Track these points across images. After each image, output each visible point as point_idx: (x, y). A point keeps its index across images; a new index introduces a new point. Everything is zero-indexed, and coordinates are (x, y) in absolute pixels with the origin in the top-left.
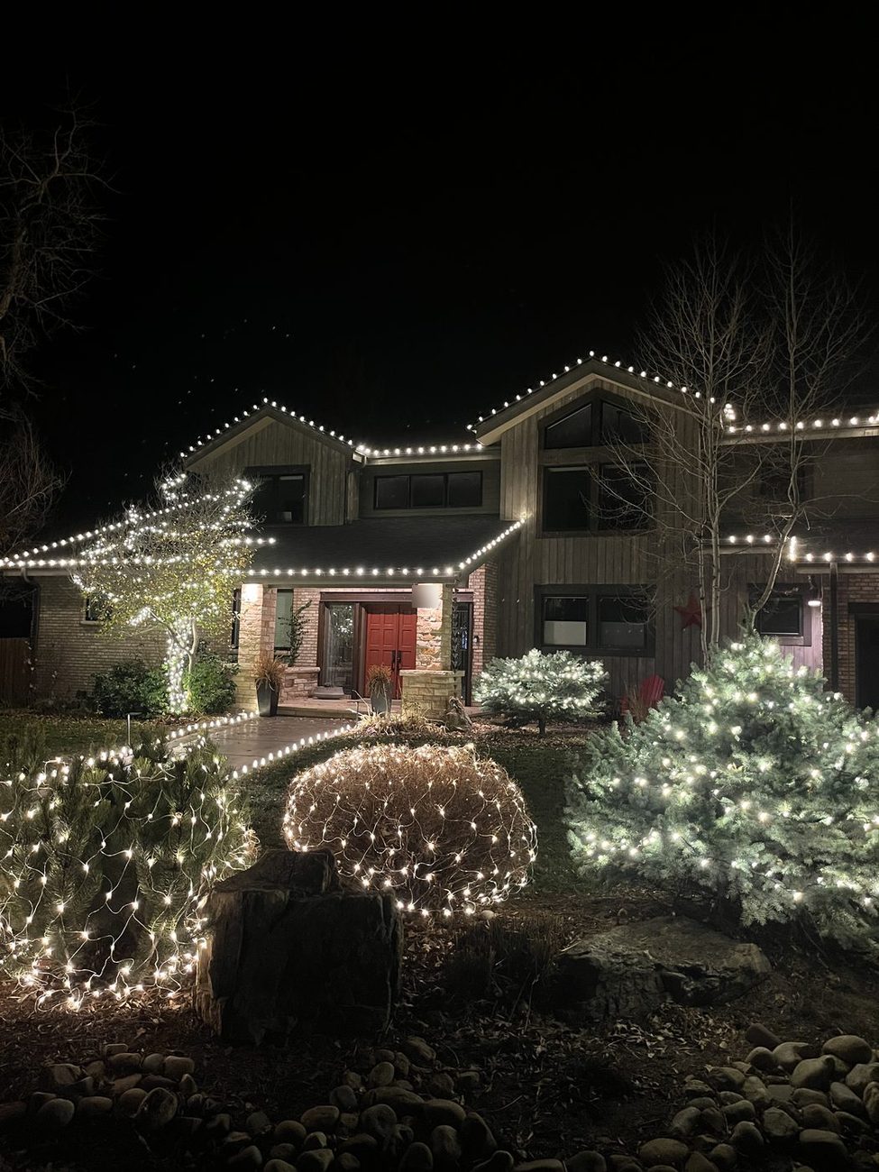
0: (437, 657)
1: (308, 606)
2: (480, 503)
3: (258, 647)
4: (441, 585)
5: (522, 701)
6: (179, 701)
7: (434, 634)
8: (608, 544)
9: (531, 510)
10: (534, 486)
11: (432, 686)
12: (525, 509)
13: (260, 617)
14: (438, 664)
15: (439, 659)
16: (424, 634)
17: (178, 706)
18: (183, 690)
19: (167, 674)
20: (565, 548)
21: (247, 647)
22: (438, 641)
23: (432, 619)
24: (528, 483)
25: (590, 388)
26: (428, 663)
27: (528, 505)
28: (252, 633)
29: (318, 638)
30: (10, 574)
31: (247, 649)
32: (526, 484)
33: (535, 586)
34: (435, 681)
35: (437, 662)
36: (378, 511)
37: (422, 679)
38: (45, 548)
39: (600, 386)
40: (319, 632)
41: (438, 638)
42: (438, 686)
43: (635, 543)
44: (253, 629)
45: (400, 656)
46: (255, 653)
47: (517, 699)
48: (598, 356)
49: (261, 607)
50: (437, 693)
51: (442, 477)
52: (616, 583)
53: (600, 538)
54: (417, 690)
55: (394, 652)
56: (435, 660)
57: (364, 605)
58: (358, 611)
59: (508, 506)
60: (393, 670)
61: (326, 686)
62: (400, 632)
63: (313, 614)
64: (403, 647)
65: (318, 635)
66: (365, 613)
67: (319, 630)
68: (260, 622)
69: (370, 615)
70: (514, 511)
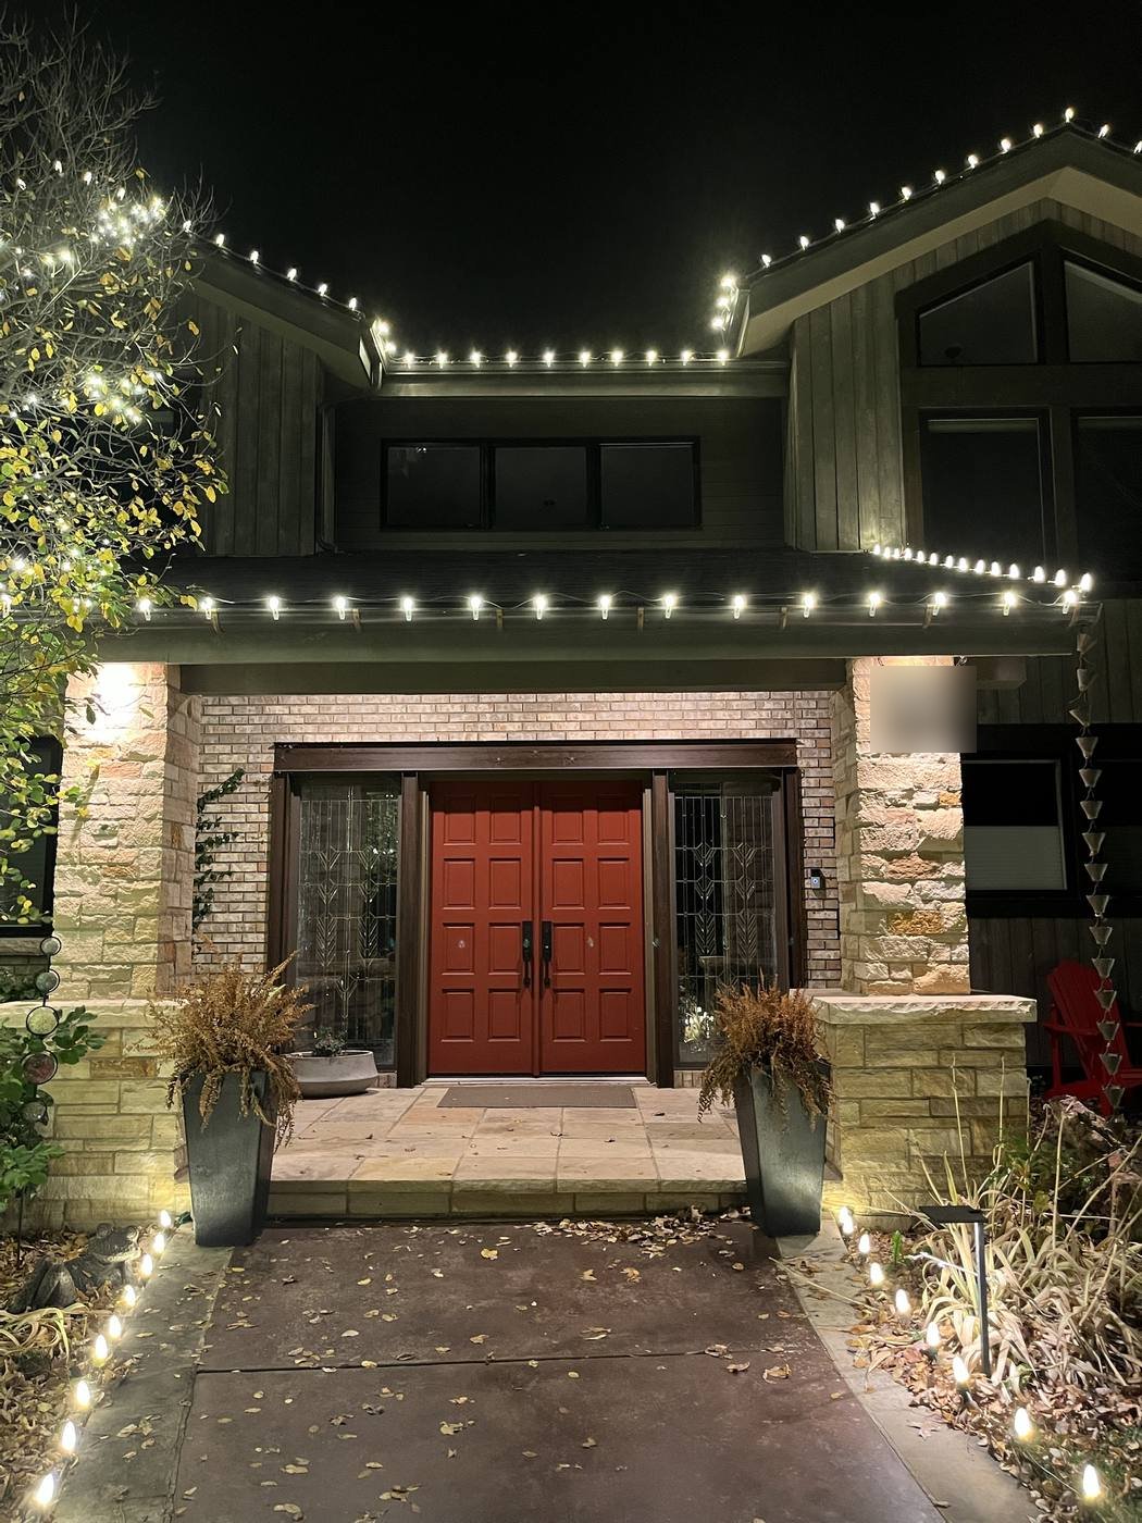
0: (950, 939)
1: (230, 787)
2: (695, 522)
3: (147, 928)
7: (933, 852)
11: (968, 1058)
12: (873, 520)
13: (155, 805)
14: (959, 971)
15: (962, 949)
16: (890, 857)
21: (95, 928)
22: (951, 881)
23: (920, 798)
25: (1028, 222)
26: (920, 968)
27: (882, 513)
28: (120, 870)
29: (271, 894)
31: (97, 940)
34: (978, 1039)
35: (959, 960)
36: (394, 535)
37: (920, 1032)
39: (1054, 217)
40: (271, 873)
41: (950, 867)
42: (991, 1059)
44: (124, 855)
45: (547, 936)
46: (132, 954)
48: (1087, 123)
49: (158, 766)
50: (988, 1086)
51: (582, 451)
54: (901, 1077)
55: (527, 928)
56: (945, 955)
57: (427, 780)
58: (412, 804)
59: (824, 513)
60: (528, 982)
61: (325, 1053)
62: (547, 862)
63: (250, 816)
64: (555, 912)
65: (270, 882)
66: (432, 809)
67: (271, 863)
68: (156, 830)
69: (438, 816)
70: (844, 526)
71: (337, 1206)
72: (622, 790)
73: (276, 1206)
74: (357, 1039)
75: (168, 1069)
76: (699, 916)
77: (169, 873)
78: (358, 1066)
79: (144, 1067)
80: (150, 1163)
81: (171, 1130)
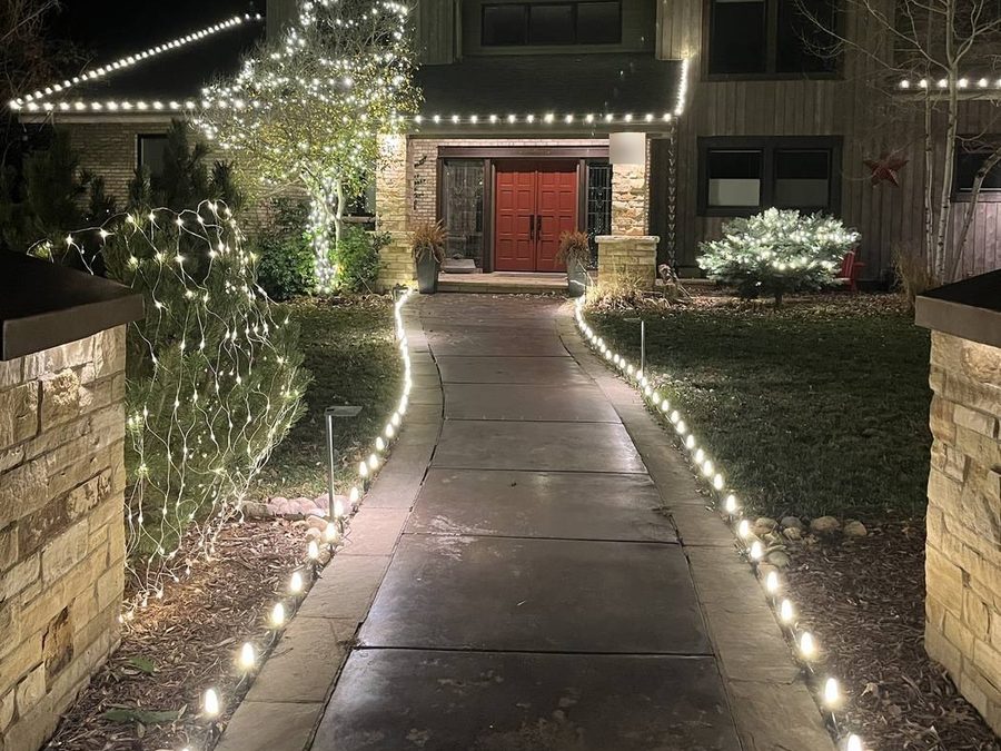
0: (638, 219)
1: (422, 162)
2: (619, 40)
3: (402, 212)
4: (644, 134)
5: (782, 267)
6: (327, 277)
7: (634, 193)
8: (786, 91)
9: (695, 48)
10: (698, 19)
11: (636, 253)
12: (687, 46)
13: (404, 175)
14: (640, 229)
15: (642, 222)
16: (622, 194)
17: (327, 283)
18: (331, 264)
19: (311, 245)
20: (736, 94)
21: (387, 211)
23: (632, 175)
24: (692, 15)
26: (628, 227)
27: (691, 42)
28: (394, 194)
29: (437, 202)
30: (29, 120)
32: (688, 17)
33: (698, 138)
34: (639, 248)
35: (640, 225)
36: (488, 48)
37: (624, 246)
38: (58, 88)
40: (437, 194)
41: (639, 197)
42: (644, 253)
43: (822, 89)
44: (395, 190)
45: (539, 221)
46: (398, 218)
47: (775, 264)
49: (404, 163)
50: (642, 261)
51: (570, 7)
52: (796, 134)
53: (779, 83)
54: (617, 258)
55: (532, 217)
56: (636, 223)
57: (494, 161)
58: (488, 169)
59: (666, 43)
60: (532, 238)
61: (457, 258)
62: (540, 193)
63: (429, 172)
64: (542, 212)
65: (437, 198)
66: (496, 171)
67: (437, 191)
68: (404, 182)
69: (499, 174)
70: (674, 49)
71: (457, 289)
72: (568, 165)
73: (439, 288)
74: (468, 256)
75: (410, 251)
76: (597, 214)
77: (408, 195)
78: (469, 264)
79: (403, 249)
80: (406, 276)
81: (411, 268)
